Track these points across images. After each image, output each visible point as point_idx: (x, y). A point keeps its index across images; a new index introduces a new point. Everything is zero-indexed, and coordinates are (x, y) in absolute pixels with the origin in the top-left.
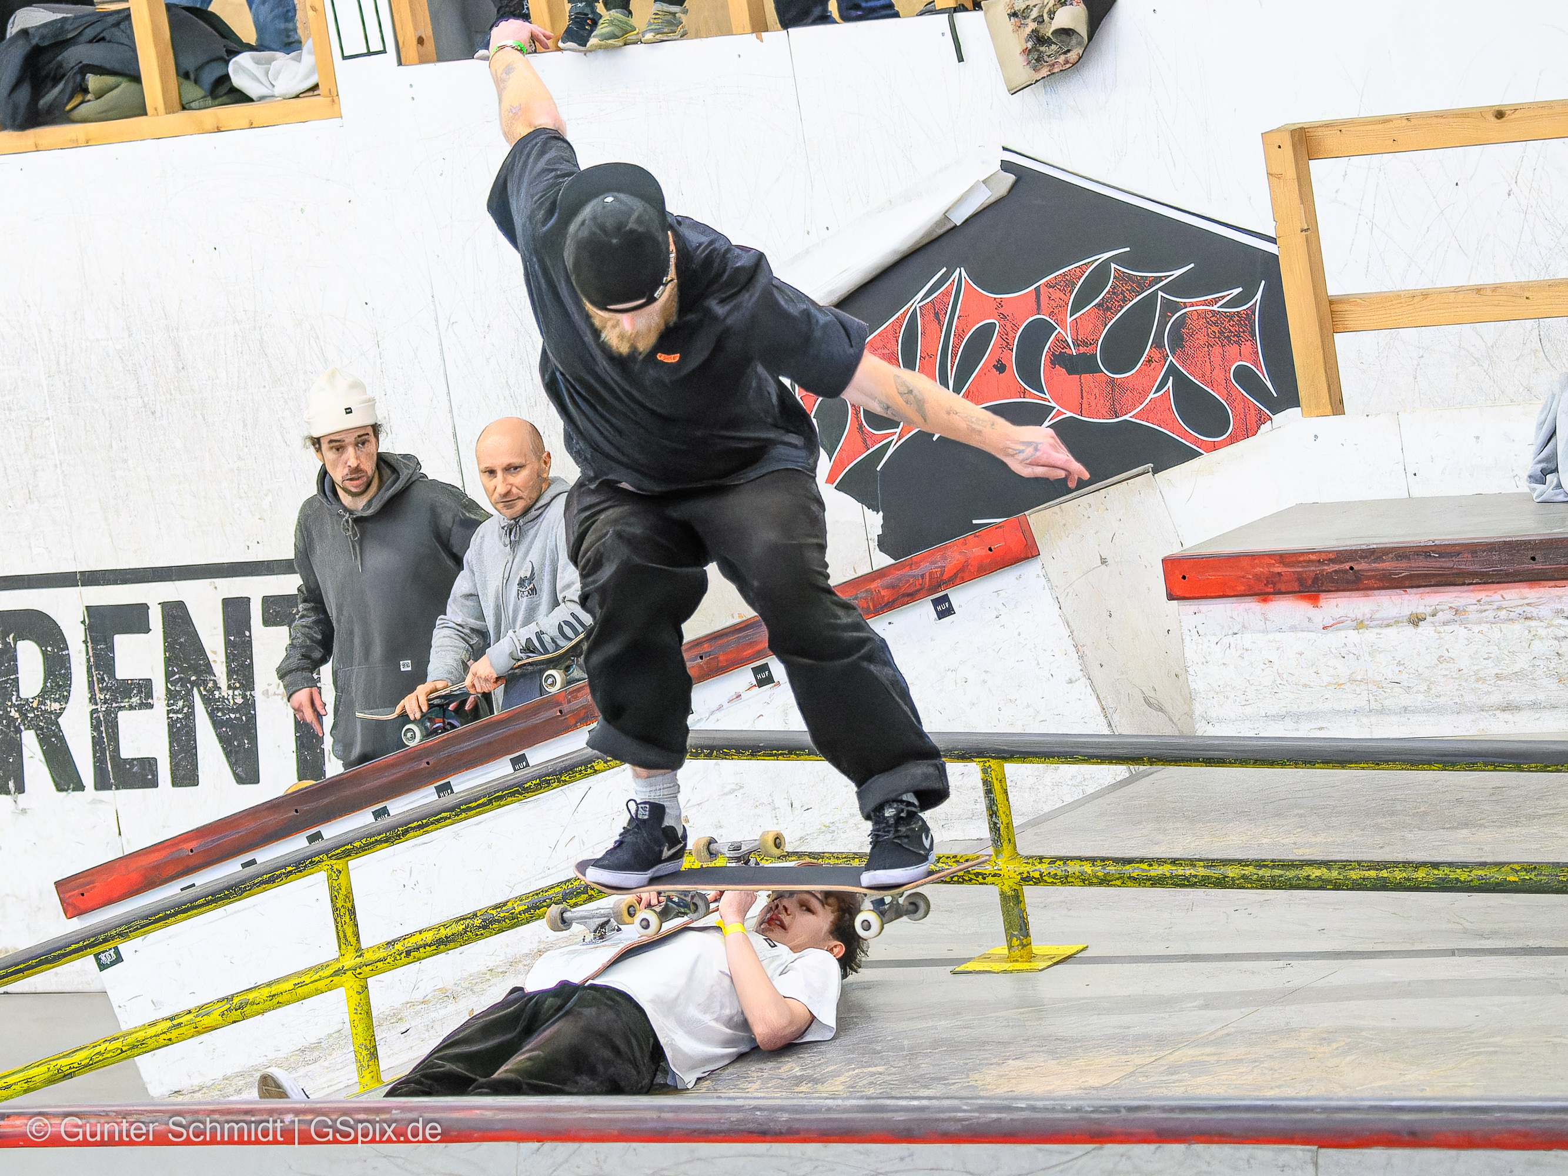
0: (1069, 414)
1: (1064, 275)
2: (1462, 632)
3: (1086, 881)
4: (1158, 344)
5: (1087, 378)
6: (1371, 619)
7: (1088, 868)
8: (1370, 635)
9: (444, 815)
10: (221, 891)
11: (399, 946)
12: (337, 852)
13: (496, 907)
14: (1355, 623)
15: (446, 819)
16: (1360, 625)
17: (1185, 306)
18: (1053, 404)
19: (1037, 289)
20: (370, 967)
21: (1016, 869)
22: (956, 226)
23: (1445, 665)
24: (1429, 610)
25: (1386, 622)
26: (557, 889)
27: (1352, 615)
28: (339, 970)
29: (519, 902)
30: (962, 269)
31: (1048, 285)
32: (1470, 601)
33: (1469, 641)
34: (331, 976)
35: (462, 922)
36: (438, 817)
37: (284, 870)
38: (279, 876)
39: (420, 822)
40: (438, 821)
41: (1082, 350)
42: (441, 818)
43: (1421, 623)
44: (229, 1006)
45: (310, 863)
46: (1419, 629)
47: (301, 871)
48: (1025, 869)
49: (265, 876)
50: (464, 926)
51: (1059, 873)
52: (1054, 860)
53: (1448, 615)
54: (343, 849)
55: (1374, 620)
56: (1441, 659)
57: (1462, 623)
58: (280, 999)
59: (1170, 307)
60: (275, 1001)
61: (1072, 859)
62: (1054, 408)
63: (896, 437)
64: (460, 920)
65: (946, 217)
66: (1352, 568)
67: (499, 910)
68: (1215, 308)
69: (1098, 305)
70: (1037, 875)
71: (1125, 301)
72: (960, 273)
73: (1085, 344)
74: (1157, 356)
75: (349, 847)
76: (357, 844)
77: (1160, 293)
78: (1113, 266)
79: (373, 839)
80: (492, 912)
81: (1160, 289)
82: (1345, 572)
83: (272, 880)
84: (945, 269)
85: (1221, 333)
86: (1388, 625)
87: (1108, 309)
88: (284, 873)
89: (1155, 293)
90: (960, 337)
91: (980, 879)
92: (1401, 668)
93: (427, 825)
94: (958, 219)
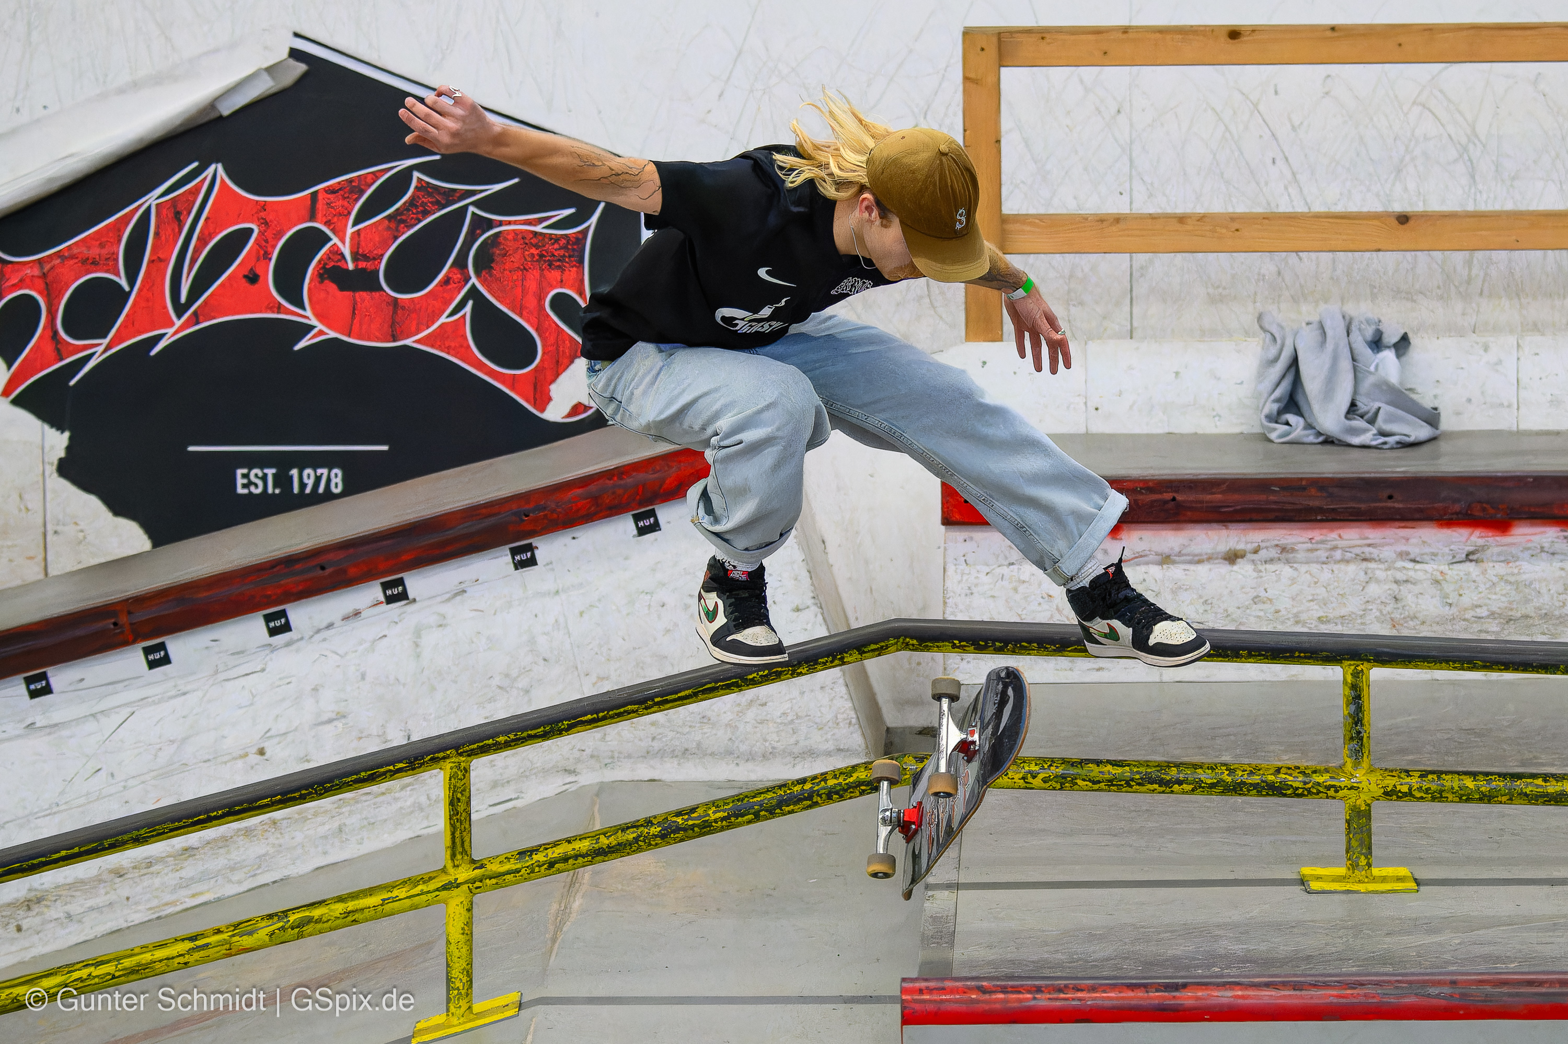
0: (332, 334)
1: (350, 181)
2: (1286, 571)
3: (1465, 797)
4: (461, 263)
5: (364, 297)
6: (1180, 554)
7: (1469, 783)
8: (1176, 572)
9: (629, 707)
10: (298, 789)
11: (539, 857)
12: (472, 747)
13: (679, 814)
14: (1158, 558)
15: (633, 712)
16: (1166, 560)
17: (501, 223)
18: (314, 321)
19: (315, 194)
20: (494, 881)
21: (1379, 782)
22: (221, 118)
23: (1261, 606)
24: (1250, 547)
25: (1196, 558)
26: (770, 795)
27: (1159, 550)
28: (450, 883)
29: (714, 809)
30: (220, 167)
31: (329, 190)
32: (1301, 540)
33: (1293, 581)
34: (437, 890)
35: (632, 830)
36: (622, 710)
37: (391, 768)
38: (385, 773)
39: (595, 716)
40: (619, 715)
41: (362, 265)
42: (625, 711)
43: (1239, 560)
44: (281, 924)
45: (431, 759)
46: (1235, 568)
47: (413, 769)
48: (1390, 782)
49: (363, 774)
50: (635, 835)
51: (1434, 787)
52: (1424, 775)
53: (1273, 553)
54: (481, 744)
55: (1183, 555)
56: (1256, 600)
57: (1288, 562)
58: (356, 916)
59: (480, 224)
60: (350, 918)
61: (1447, 773)
62: (312, 327)
63: (101, 349)
64: (628, 828)
65: (212, 105)
66: (1174, 499)
67: (686, 817)
68: (538, 229)
69: (389, 217)
70: (1405, 789)
71: (426, 213)
72: (217, 170)
73: (366, 258)
74: (457, 276)
75: (491, 741)
76: (501, 739)
77: (472, 209)
78: (416, 175)
79: (525, 734)
80: (675, 819)
81: (472, 203)
82: (1166, 502)
83: (372, 779)
84: (195, 164)
85: (541, 256)
86: (1199, 562)
87: (403, 221)
88: (390, 771)
89: (465, 208)
90: (203, 241)
91: (1331, 792)
92: (1208, 607)
93: (604, 718)
94: (226, 109)
